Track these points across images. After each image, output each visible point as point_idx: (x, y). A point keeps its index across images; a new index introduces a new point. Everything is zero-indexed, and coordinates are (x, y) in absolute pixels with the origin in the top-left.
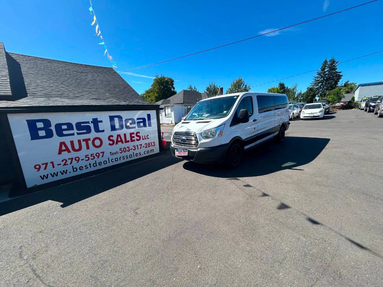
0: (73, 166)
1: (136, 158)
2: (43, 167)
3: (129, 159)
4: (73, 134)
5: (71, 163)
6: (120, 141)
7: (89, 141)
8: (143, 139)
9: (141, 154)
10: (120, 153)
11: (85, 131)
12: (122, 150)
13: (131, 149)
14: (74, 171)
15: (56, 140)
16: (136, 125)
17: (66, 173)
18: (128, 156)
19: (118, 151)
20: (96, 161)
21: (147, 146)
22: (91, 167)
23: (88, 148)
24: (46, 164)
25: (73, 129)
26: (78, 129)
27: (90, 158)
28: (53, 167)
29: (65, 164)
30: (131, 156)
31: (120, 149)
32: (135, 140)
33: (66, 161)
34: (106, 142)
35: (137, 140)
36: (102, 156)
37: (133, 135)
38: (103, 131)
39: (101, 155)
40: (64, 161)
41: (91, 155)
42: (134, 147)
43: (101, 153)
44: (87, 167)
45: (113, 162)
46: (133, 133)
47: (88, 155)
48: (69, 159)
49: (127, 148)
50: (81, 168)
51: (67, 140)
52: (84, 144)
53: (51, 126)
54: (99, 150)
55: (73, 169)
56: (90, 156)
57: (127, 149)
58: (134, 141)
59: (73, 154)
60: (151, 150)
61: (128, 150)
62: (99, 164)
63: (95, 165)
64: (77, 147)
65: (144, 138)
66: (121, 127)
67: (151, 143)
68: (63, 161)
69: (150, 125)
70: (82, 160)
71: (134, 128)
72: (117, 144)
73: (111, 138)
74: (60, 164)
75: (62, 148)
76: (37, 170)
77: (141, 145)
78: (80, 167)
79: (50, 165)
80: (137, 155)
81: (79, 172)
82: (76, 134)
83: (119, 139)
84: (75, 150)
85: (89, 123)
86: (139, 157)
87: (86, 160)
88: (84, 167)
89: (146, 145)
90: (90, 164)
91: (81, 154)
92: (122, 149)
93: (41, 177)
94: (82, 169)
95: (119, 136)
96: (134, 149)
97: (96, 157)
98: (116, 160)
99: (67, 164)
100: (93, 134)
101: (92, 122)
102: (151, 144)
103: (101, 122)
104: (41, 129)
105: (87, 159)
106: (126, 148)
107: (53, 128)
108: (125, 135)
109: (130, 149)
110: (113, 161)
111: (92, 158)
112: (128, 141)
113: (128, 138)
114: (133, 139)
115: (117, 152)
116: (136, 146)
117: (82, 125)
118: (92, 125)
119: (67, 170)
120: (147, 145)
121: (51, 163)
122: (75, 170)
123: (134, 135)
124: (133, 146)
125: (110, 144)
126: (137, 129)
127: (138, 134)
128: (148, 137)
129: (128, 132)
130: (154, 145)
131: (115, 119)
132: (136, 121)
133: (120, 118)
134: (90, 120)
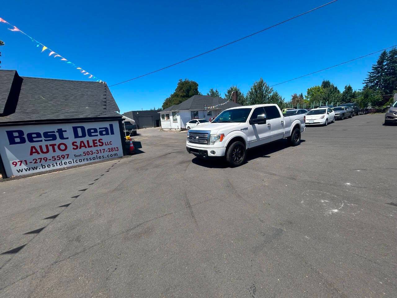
0: (42, 164)
2: (19, 164)
4: (41, 141)
5: (40, 162)
6: (83, 146)
7: (55, 146)
8: (106, 145)
9: (105, 157)
10: (84, 155)
11: (51, 138)
13: (95, 153)
14: (43, 168)
15: (28, 145)
16: (98, 134)
17: (36, 169)
18: (92, 159)
21: (110, 151)
22: (57, 165)
23: (54, 151)
24: (21, 162)
25: (41, 137)
26: (45, 137)
27: (57, 159)
28: (27, 164)
29: (35, 163)
30: (94, 158)
31: (84, 152)
32: (98, 145)
33: (36, 160)
34: (70, 147)
35: (100, 145)
36: (67, 158)
37: (95, 142)
38: (68, 138)
40: (35, 160)
41: (57, 156)
43: (66, 155)
44: (54, 166)
46: (96, 140)
47: (54, 157)
48: (39, 159)
49: (90, 152)
51: (37, 145)
52: (50, 148)
53: (24, 135)
54: (64, 153)
55: (42, 166)
59: (42, 156)
60: (114, 154)
61: (92, 154)
62: (64, 163)
63: (61, 164)
64: (45, 150)
65: (107, 144)
66: (84, 135)
69: (112, 133)
70: (49, 160)
71: (97, 135)
72: (80, 148)
73: (75, 144)
74: (31, 162)
75: (33, 151)
76: (15, 165)
77: (104, 150)
78: (48, 165)
80: (100, 157)
82: (43, 141)
83: (82, 145)
84: (43, 153)
85: (55, 133)
86: (102, 159)
89: (109, 149)
91: (49, 155)
92: (86, 153)
93: (17, 170)
94: (50, 167)
95: (82, 142)
96: (97, 153)
97: (62, 158)
98: (80, 161)
99: (37, 163)
100: (58, 141)
101: (57, 132)
102: (114, 149)
103: (66, 131)
104: (17, 137)
105: (54, 159)
108: (88, 142)
109: (93, 152)
110: (77, 161)
111: (59, 158)
112: (91, 147)
113: (91, 144)
114: (96, 145)
115: (81, 155)
116: (99, 150)
117: (48, 134)
118: (57, 134)
119: (37, 167)
120: (110, 150)
121: (24, 161)
123: (97, 142)
124: (96, 151)
126: (100, 137)
127: (101, 141)
128: (111, 143)
129: (91, 139)
130: (117, 150)
131: (78, 129)
132: (99, 130)
133: (83, 129)
134: (56, 130)
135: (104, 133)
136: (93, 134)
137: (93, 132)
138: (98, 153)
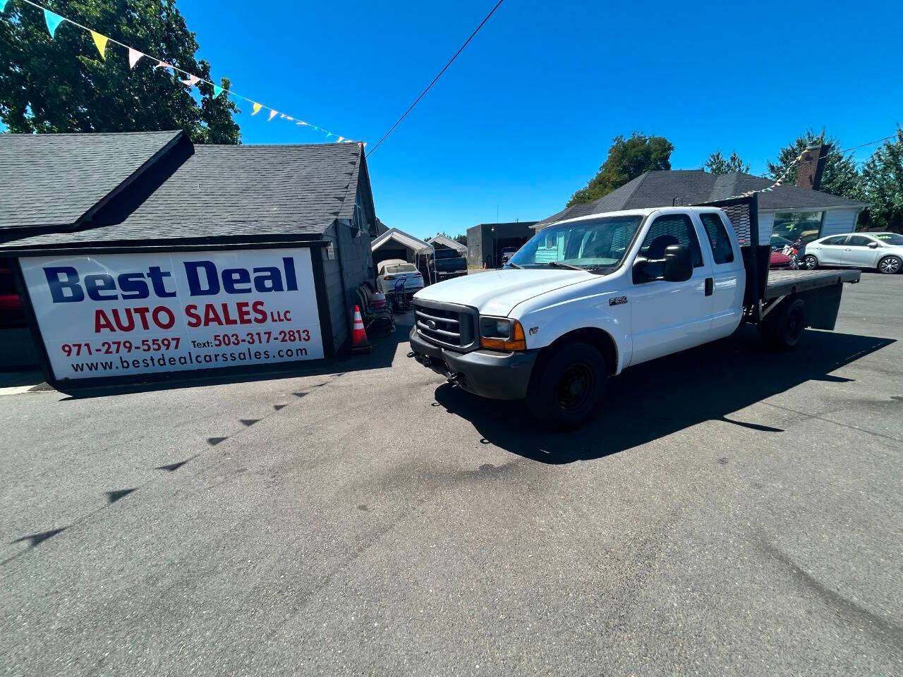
0: (121, 358)
1: (254, 361)
2: (75, 350)
3: (238, 363)
4: (115, 298)
5: (118, 351)
6: (213, 320)
8: (274, 320)
9: (271, 356)
10: (216, 345)
11: (137, 293)
12: (220, 340)
13: (244, 341)
14: (123, 367)
15: (89, 305)
16: (252, 285)
17: (111, 368)
18: (237, 356)
19: (212, 340)
20: (163, 355)
21: (287, 338)
22: (154, 365)
23: (146, 326)
24: (79, 346)
25: (114, 288)
26: (123, 288)
27: (152, 347)
28: (90, 353)
29: (107, 352)
30: (242, 356)
31: (215, 336)
32: (253, 320)
33: (109, 346)
34: (182, 319)
35: (257, 320)
36: (177, 347)
37: (245, 309)
38: (174, 295)
39: (173, 343)
40: (106, 346)
41: (154, 341)
42: (250, 336)
43: (173, 339)
44: (148, 365)
45: (201, 362)
46: (246, 305)
47: (147, 341)
48: (114, 343)
49: (233, 336)
50: (136, 363)
51: (107, 307)
52: (137, 318)
53: (78, 281)
54: (169, 334)
55: (122, 363)
56: (150, 343)
57: (233, 339)
58: (249, 321)
59: (120, 336)
60: (297, 350)
61: (236, 342)
62: (170, 361)
63: (162, 362)
64: (125, 323)
65: (276, 317)
66: (214, 289)
67: (298, 332)
68: (103, 345)
69: (293, 286)
70: (136, 348)
71: (249, 291)
72: (206, 324)
73: (193, 311)
74: (99, 350)
75: (100, 322)
76: (67, 353)
77: (269, 333)
78: (134, 361)
79: (84, 349)
80: (257, 355)
81: (132, 371)
82: (120, 297)
83: (211, 315)
84: (122, 328)
85: (144, 277)
86: (263, 361)
87: (144, 350)
88: (141, 361)
89: (283, 334)
90: (152, 359)
91: (135, 337)
92: (221, 338)
93: (73, 365)
94: (138, 366)
95: (209, 307)
96: (249, 342)
97: (163, 348)
98: (208, 359)
99: (111, 352)
100: (153, 301)
101: (149, 275)
102: (296, 335)
103: (168, 274)
104: (65, 285)
105: (146, 347)
106: (230, 336)
107: (82, 283)
108: (225, 306)
109: (240, 339)
110: (199, 359)
111: (156, 347)
112: (234, 322)
113: (234, 314)
114: (246, 317)
115: (208, 343)
116: (254, 334)
117: (130, 279)
118: (149, 282)
119: (111, 363)
120: (284, 337)
121: (85, 345)
122: (125, 364)
123: (250, 309)
124: (248, 335)
125: (190, 324)
126: (255, 296)
127: (259, 307)
128: (288, 316)
129: (233, 300)
130: (307, 338)
131: (198, 268)
132: (253, 276)
133: (210, 268)
134: (146, 271)
135: (268, 284)
136: (237, 286)
137: (237, 281)
138: (251, 341)
